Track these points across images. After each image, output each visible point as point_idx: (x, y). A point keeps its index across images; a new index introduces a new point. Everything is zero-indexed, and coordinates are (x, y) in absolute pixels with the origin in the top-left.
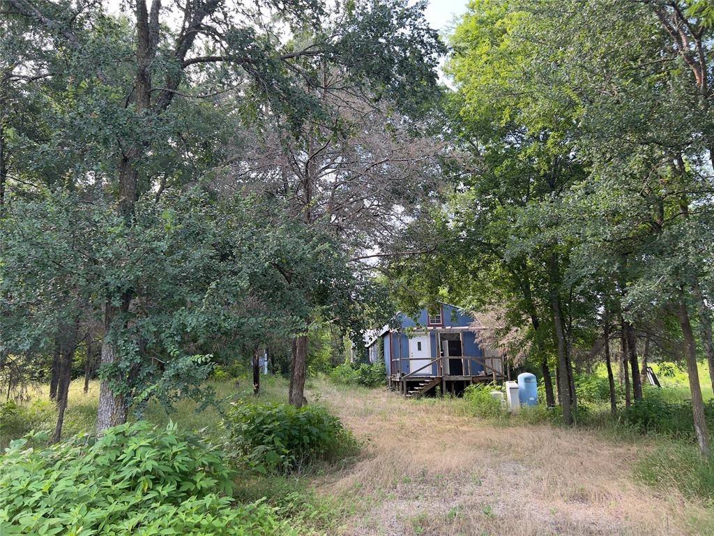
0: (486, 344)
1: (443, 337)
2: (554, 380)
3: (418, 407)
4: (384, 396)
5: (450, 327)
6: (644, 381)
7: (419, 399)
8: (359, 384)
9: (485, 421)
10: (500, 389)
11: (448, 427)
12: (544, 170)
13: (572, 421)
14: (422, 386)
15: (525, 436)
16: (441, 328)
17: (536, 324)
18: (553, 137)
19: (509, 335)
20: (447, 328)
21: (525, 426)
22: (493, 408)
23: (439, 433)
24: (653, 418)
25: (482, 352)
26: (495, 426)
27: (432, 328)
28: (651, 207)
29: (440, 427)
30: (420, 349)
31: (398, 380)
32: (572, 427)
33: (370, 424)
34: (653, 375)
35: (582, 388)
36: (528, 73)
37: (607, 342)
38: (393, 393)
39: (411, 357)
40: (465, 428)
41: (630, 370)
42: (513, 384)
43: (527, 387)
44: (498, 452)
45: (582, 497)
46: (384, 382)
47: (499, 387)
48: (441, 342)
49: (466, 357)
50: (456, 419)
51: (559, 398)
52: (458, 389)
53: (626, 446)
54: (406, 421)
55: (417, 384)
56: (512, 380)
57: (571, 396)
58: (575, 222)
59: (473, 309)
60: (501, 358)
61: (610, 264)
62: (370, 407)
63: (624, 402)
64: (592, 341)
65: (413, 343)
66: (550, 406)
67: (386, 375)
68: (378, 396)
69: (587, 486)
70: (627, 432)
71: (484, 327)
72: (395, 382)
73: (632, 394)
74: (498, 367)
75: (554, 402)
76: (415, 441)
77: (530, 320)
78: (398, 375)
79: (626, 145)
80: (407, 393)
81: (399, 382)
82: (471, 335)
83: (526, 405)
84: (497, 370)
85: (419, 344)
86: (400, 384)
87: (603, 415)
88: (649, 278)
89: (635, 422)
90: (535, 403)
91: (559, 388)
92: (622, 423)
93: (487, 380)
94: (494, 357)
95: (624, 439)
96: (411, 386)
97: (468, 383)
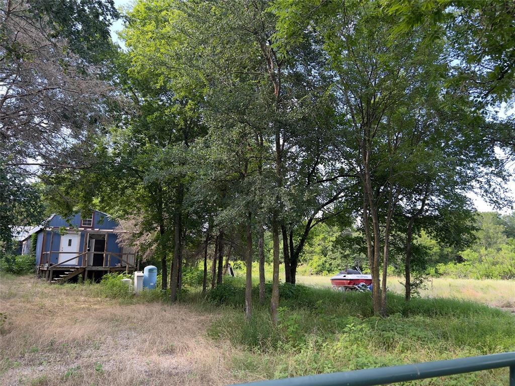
0: (125, 244)
1: (91, 237)
2: (169, 271)
3: (60, 291)
4: (30, 282)
5: (98, 229)
6: (225, 272)
7: (62, 284)
8: (8, 271)
9: (114, 301)
10: (130, 277)
11: (82, 306)
12: (181, 125)
13: (176, 300)
14: (67, 274)
15: (140, 310)
16: (91, 229)
17: (162, 231)
18: (190, 104)
19: (142, 238)
20: (95, 230)
21: (143, 303)
22: (122, 291)
23: (74, 311)
24: (226, 296)
25: (121, 249)
26: (120, 304)
27: (83, 229)
28: (241, 163)
29: (76, 306)
30: (70, 245)
31: (46, 269)
32: (175, 304)
33: (11, 306)
34: (231, 269)
35: (187, 277)
36: (179, 54)
37: (206, 246)
38: (40, 280)
39: (60, 251)
40: (97, 307)
41: (217, 265)
42: (141, 274)
43: (150, 276)
44: (119, 323)
45: (171, 351)
46: (32, 270)
47: (130, 275)
48: (89, 241)
49: (107, 253)
50: (91, 300)
51: (171, 283)
52: (97, 277)
53: (207, 315)
54: (47, 302)
55: (62, 272)
56: (140, 270)
57: (178, 281)
58: (195, 164)
59: (119, 217)
60: (134, 254)
61: (212, 195)
62: (14, 291)
63: (211, 286)
64: (197, 245)
65: (64, 240)
66: (163, 289)
67: (35, 265)
68: (24, 282)
69: (175, 343)
70: (208, 306)
71: (126, 231)
72: (43, 271)
73: (216, 281)
74: (132, 261)
75: (166, 286)
76: (51, 318)
77: (159, 228)
78: (47, 265)
79: (231, 121)
80: (53, 280)
81: (46, 271)
82: (114, 236)
83: (147, 289)
84: (131, 263)
85: (70, 241)
86: (47, 272)
87: (196, 295)
88: (233, 207)
89: (215, 299)
90: (154, 287)
91: (171, 276)
92: (207, 299)
93: (121, 270)
94: (130, 254)
95: (205, 310)
96: (57, 274)
97: (106, 272)
